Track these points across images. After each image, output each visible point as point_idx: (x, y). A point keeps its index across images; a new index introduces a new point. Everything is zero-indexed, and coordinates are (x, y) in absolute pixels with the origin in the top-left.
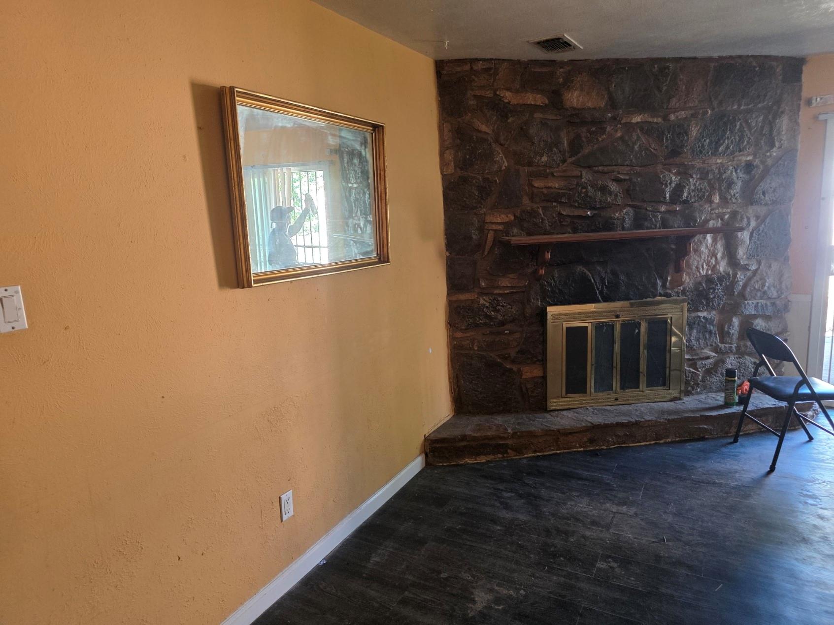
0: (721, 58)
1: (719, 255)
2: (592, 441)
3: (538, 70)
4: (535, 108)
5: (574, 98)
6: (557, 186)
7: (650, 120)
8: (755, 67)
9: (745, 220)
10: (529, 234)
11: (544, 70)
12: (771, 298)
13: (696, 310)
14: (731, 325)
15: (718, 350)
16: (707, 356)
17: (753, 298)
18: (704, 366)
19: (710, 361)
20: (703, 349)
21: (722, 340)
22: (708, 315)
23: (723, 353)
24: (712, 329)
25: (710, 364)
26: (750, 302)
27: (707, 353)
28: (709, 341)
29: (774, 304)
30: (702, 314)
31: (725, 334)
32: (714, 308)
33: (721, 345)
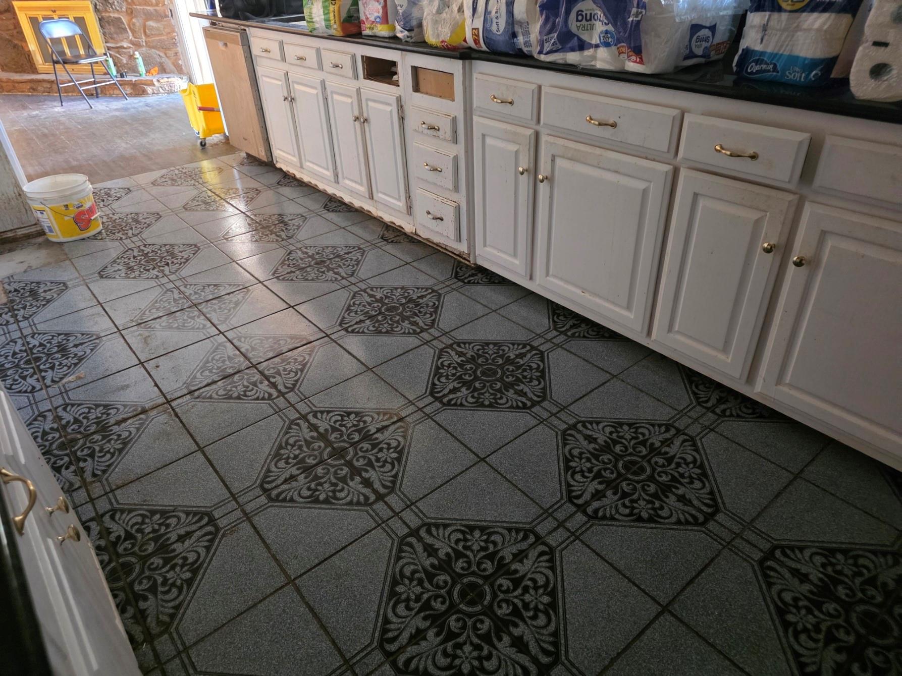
12: (152, 5)
13: (106, 11)
14: (134, 24)
15: (132, 42)
16: (125, 46)
17: (140, 5)
18: (125, 53)
19: (128, 50)
20: (122, 41)
21: (133, 35)
22: (116, 15)
23: (137, 45)
24: (123, 26)
25: (129, 52)
26: (138, 7)
27: (125, 45)
28: (125, 36)
29: (156, 10)
30: (112, 15)
31: (133, 32)
32: (118, 11)
33: (133, 39)
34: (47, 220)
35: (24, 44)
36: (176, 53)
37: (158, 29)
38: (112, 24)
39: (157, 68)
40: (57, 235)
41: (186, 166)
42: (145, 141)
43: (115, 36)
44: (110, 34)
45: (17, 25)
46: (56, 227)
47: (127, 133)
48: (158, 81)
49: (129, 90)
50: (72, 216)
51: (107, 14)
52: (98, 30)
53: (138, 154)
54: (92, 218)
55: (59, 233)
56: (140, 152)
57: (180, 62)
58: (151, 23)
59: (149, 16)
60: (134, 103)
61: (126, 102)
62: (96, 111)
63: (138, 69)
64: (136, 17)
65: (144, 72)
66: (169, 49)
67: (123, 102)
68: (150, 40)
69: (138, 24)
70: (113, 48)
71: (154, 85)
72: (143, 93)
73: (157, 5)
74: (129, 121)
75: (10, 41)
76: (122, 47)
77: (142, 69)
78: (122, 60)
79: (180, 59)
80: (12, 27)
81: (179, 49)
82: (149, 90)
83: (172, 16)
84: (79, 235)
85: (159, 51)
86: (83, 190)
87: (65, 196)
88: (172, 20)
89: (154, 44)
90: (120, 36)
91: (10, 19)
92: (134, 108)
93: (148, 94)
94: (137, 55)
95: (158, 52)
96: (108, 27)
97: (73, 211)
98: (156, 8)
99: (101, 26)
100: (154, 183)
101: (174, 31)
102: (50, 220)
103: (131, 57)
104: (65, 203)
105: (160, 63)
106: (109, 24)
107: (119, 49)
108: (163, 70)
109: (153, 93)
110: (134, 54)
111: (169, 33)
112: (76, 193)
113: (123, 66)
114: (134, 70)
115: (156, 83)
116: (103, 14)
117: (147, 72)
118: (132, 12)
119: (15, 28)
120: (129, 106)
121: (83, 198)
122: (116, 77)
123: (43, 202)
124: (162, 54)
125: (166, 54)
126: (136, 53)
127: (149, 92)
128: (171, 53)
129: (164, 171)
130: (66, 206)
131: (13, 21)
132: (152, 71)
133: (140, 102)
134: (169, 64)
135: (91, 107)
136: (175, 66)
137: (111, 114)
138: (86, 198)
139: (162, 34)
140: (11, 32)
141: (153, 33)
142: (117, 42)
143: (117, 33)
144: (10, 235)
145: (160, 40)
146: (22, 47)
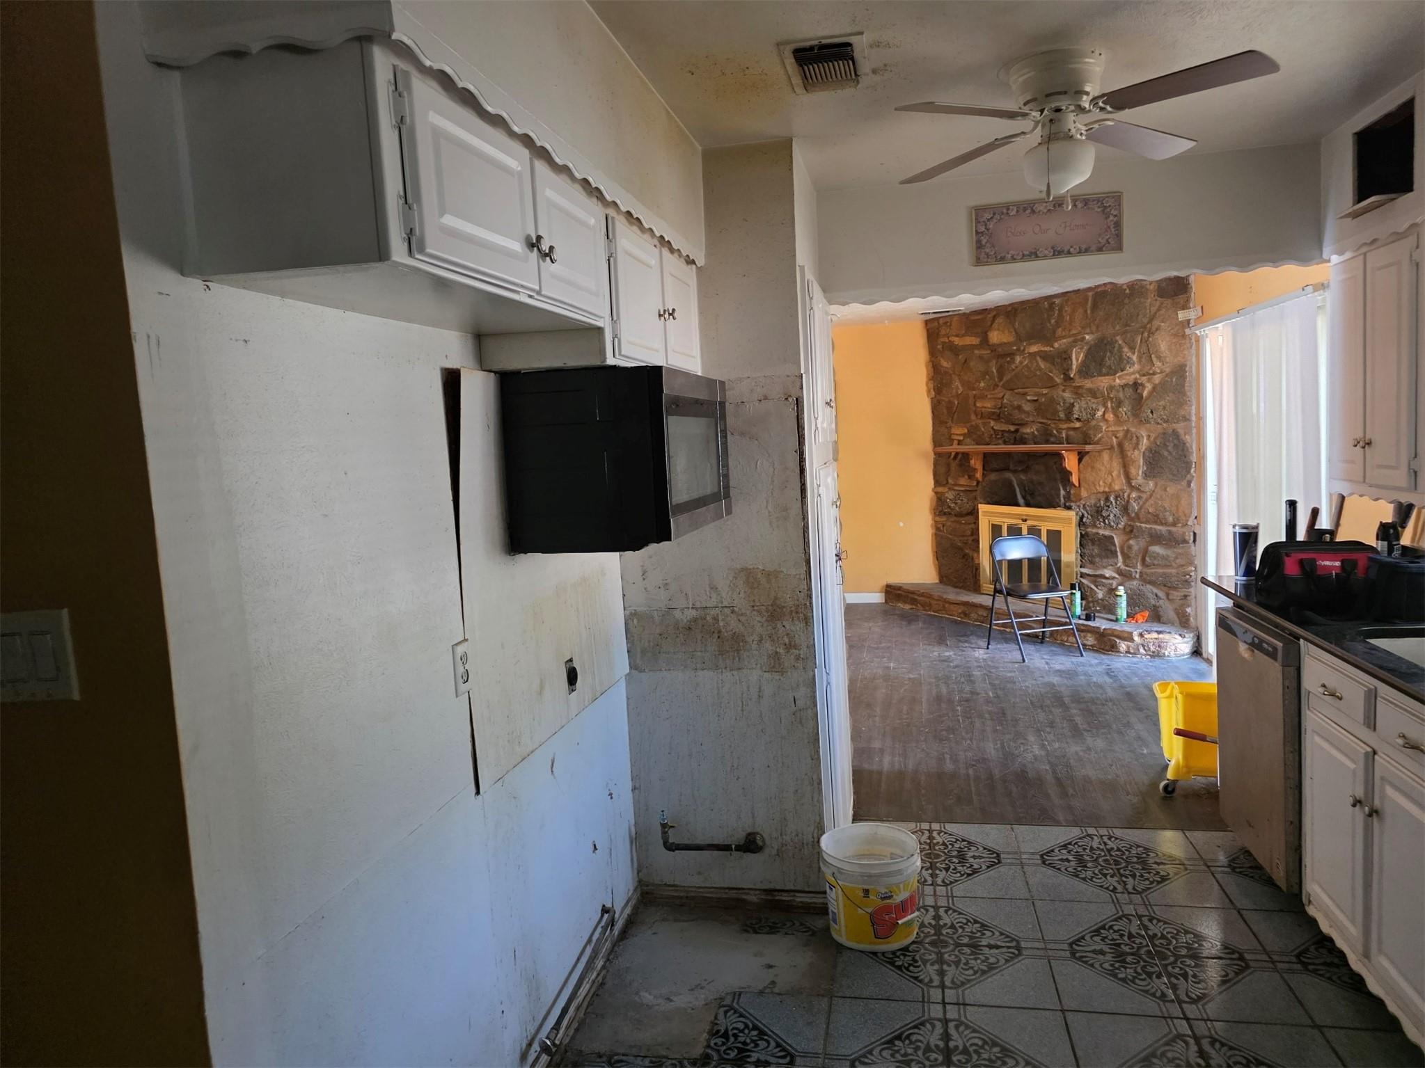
0: (1097, 287)
1: (1114, 474)
2: (966, 615)
3: (976, 318)
4: (973, 347)
5: (995, 337)
6: (989, 406)
7: (1043, 349)
8: (1125, 290)
9: (1135, 438)
10: (977, 444)
11: (979, 317)
12: (1166, 524)
13: (1095, 526)
14: (1130, 547)
15: (1120, 572)
16: (1107, 575)
17: (1147, 522)
18: (1104, 585)
19: (1111, 581)
20: (1105, 567)
21: (1124, 562)
22: (1107, 533)
23: (1125, 576)
24: (1113, 548)
25: (1111, 584)
26: (1143, 525)
27: (1108, 573)
28: (1111, 561)
29: (1170, 532)
30: (1101, 532)
31: (1126, 557)
32: (1112, 527)
33: (1123, 567)
34: (836, 901)
35: (975, 555)
36: (1186, 596)
37: (1165, 558)
38: (1097, 543)
39: (1146, 614)
40: (840, 931)
41: (1118, 832)
42: (1074, 748)
43: (1097, 559)
44: (1092, 556)
45: (975, 532)
46: (842, 919)
47: (1052, 725)
48: (1141, 635)
49: (1090, 640)
50: (869, 910)
51: (1094, 531)
52: (1074, 549)
53: (1049, 777)
54: (900, 922)
55: (843, 929)
56: (1054, 772)
57: (1189, 610)
58: (1156, 549)
59: (1156, 539)
60: (1091, 665)
61: (1080, 659)
62: (1028, 667)
63: (1116, 610)
64: (1136, 537)
65: (1125, 616)
66: (1175, 588)
67: (1074, 659)
68: (1149, 571)
69: (1135, 548)
70: (1088, 575)
71: (1132, 640)
72: (1113, 648)
73: (1174, 524)
74: (1066, 700)
75: (961, 549)
76: (1103, 577)
77: (1122, 611)
78: (1096, 593)
79: (1189, 606)
80: (969, 533)
81: (1192, 590)
82: (1123, 646)
83: (1194, 541)
84: (870, 943)
85: (1158, 588)
86: (899, 872)
87: (870, 876)
88: (1193, 547)
89: (1154, 578)
90: (1106, 560)
91: (970, 524)
92: (1085, 674)
93: (1119, 652)
94: (1121, 591)
95: (1155, 590)
96: (1091, 547)
97: (874, 902)
98: (1173, 529)
99: (1081, 545)
100: (1045, 858)
101: (1191, 563)
102: (838, 905)
103: (1112, 591)
104: (866, 887)
105: (1154, 606)
106: (1093, 544)
107: (1096, 578)
108: (1156, 617)
109: (1128, 652)
110: (1116, 589)
111: (1182, 566)
112: (889, 874)
113: (1096, 601)
114: (1111, 609)
115: (1136, 638)
116: (1089, 530)
117: (1128, 616)
118: (1132, 531)
119: (972, 535)
120: (1080, 669)
121: (897, 885)
122: (1079, 618)
123: (837, 874)
124: (1161, 594)
125: (1168, 595)
126: (1121, 588)
127: (1121, 649)
128: (1176, 595)
129: (1075, 832)
130: (866, 892)
131: (973, 526)
132: (1138, 616)
133: (1100, 664)
134: (1168, 610)
135: (1024, 661)
136: (1178, 614)
137: (1047, 679)
138: (901, 886)
139: (1170, 566)
140: (966, 538)
141: (1156, 562)
142: (1097, 568)
143: (1100, 556)
144: (785, 897)
145: (1164, 574)
146: (973, 559)
